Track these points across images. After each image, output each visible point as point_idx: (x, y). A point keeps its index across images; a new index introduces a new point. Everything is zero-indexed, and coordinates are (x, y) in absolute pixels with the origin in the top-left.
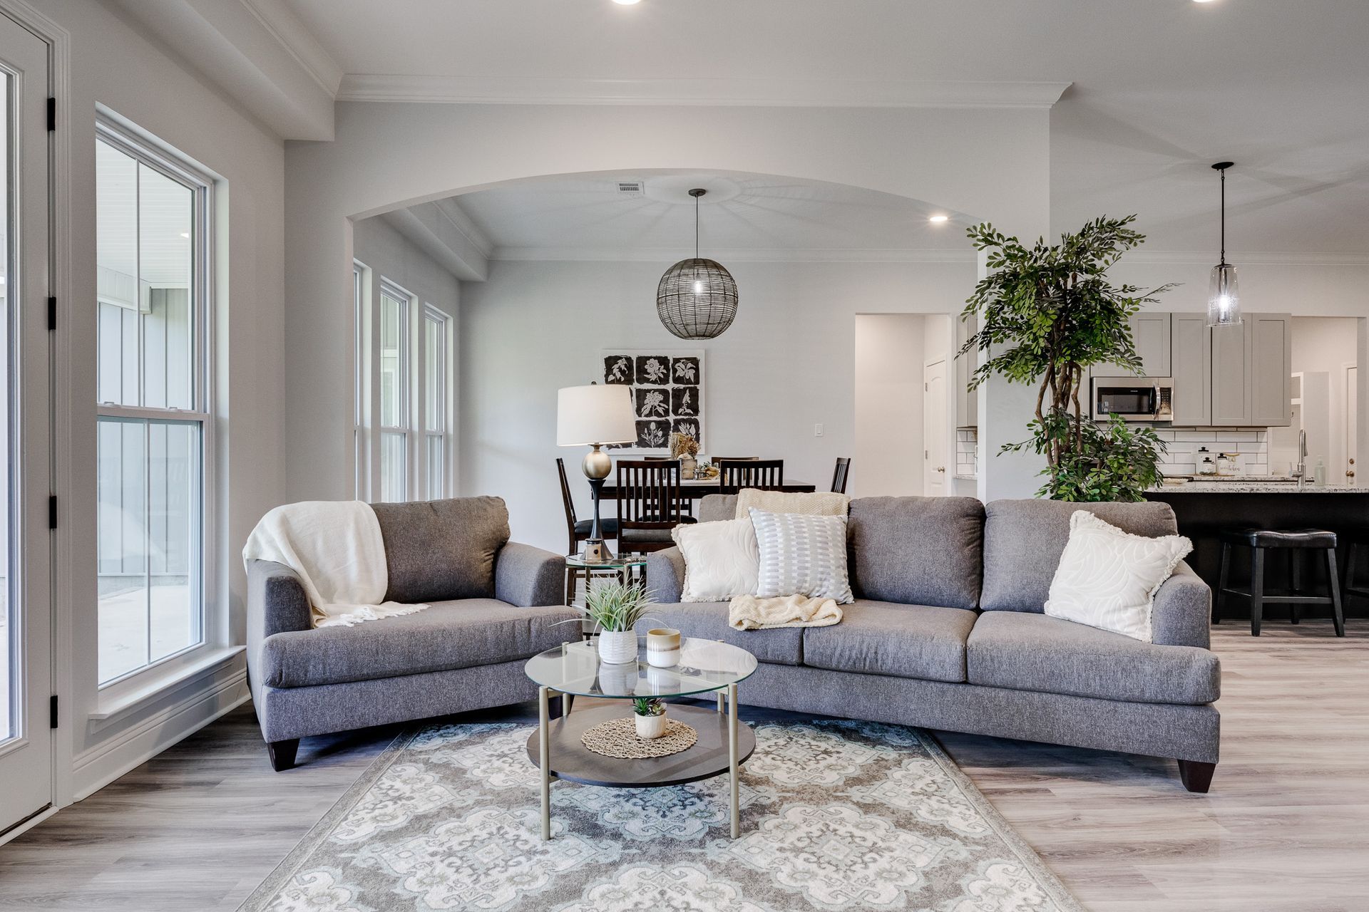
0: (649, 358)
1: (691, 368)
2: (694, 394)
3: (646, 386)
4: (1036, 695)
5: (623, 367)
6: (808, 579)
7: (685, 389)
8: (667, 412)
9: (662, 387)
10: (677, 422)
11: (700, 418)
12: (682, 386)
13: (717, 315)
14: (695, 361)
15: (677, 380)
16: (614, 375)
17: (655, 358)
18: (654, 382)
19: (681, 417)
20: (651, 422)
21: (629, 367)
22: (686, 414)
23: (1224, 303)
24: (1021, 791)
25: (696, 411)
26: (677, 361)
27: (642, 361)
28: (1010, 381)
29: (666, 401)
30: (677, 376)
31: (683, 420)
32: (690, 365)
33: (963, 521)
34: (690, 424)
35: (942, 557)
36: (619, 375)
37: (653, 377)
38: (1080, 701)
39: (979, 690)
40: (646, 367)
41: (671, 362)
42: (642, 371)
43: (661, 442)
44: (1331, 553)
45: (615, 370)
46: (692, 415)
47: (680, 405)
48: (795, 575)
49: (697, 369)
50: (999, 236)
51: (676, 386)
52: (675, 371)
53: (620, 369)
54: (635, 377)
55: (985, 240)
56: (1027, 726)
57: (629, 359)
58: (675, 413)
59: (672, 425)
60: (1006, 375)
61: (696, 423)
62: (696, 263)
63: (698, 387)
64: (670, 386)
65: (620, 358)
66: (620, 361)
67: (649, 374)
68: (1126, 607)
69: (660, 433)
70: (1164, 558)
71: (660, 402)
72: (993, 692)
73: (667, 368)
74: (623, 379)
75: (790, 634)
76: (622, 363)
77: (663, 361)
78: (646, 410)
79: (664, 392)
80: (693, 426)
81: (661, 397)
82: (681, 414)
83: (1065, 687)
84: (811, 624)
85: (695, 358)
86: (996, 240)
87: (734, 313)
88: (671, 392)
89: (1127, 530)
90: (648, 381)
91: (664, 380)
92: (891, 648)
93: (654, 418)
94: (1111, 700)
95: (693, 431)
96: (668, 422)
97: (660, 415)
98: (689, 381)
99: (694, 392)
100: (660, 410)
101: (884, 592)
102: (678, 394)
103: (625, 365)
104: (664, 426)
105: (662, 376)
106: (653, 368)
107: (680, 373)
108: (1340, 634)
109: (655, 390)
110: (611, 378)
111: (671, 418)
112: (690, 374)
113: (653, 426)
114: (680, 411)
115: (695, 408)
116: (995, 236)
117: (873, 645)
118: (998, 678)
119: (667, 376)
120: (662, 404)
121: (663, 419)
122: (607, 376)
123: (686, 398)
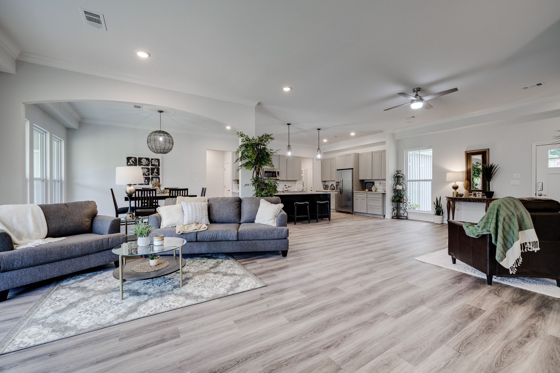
0: (143, 158)
1: (157, 162)
2: (158, 170)
3: (141, 166)
4: (253, 241)
5: (133, 161)
6: (198, 219)
7: (155, 168)
8: (149, 174)
9: (147, 167)
10: (152, 178)
11: (160, 176)
12: (154, 167)
13: (167, 147)
14: (158, 160)
15: (152, 165)
16: (130, 163)
17: (145, 158)
18: (144, 165)
19: (154, 176)
21: (136, 160)
22: (155, 175)
23: (289, 154)
24: (250, 263)
25: (159, 174)
26: (152, 159)
27: (140, 159)
28: (246, 169)
29: (148, 171)
30: (152, 164)
31: (155, 177)
32: (157, 161)
33: (236, 203)
34: (157, 178)
35: (232, 211)
36: (132, 163)
37: (144, 164)
38: (262, 241)
39: (241, 242)
40: (141, 161)
41: (150, 160)
43: (147, 183)
44: (308, 206)
45: (130, 161)
46: (157, 176)
47: (154, 173)
48: (194, 218)
49: (159, 162)
50: (244, 135)
51: (152, 167)
52: (152, 162)
53: (132, 161)
54: (138, 164)
55: (241, 135)
56: (251, 248)
57: (135, 158)
58: (152, 175)
59: (151, 178)
60: (246, 168)
62: (160, 132)
63: (159, 167)
64: (150, 167)
65: (132, 158)
66: (132, 159)
67: (142, 163)
68: (271, 220)
69: (147, 181)
70: (279, 208)
71: (147, 171)
72: (244, 242)
73: (149, 161)
74: (133, 164)
75: (193, 234)
77: (148, 159)
79: (148, 169)
80: (158, 179)
81: (147, 170)
82: (154, 175)
83: (259, 238)
84: (199, 230)
85: (158, 159)
86: (243, 136)
87: (172, 147)
88: (150, 169)
89: (271, 203)
91: (148, 165)
92: (220, 234)
94: (268, 240)
95: (158, 180)
96: (149, 178)
97: (146, 175)
98: (156, 166)
99: (158, 169)
100: (147, 174)
101: (217, 221)
102: (153, 169)
103: (134, 160)
104: (148, 179)
105: (147, 164)
106: (144, 161)
108: (309, 223)
109: (145, 168)
111: (150, 176)
112: (157, 164)
114: (153, 174)
115: (158, 173)
116: (243, 135)
117: (216, 234)
118: (245, 238)
120: (147, 172)
121: (148, 176)
122: (127, 163)
123: (155, 171)
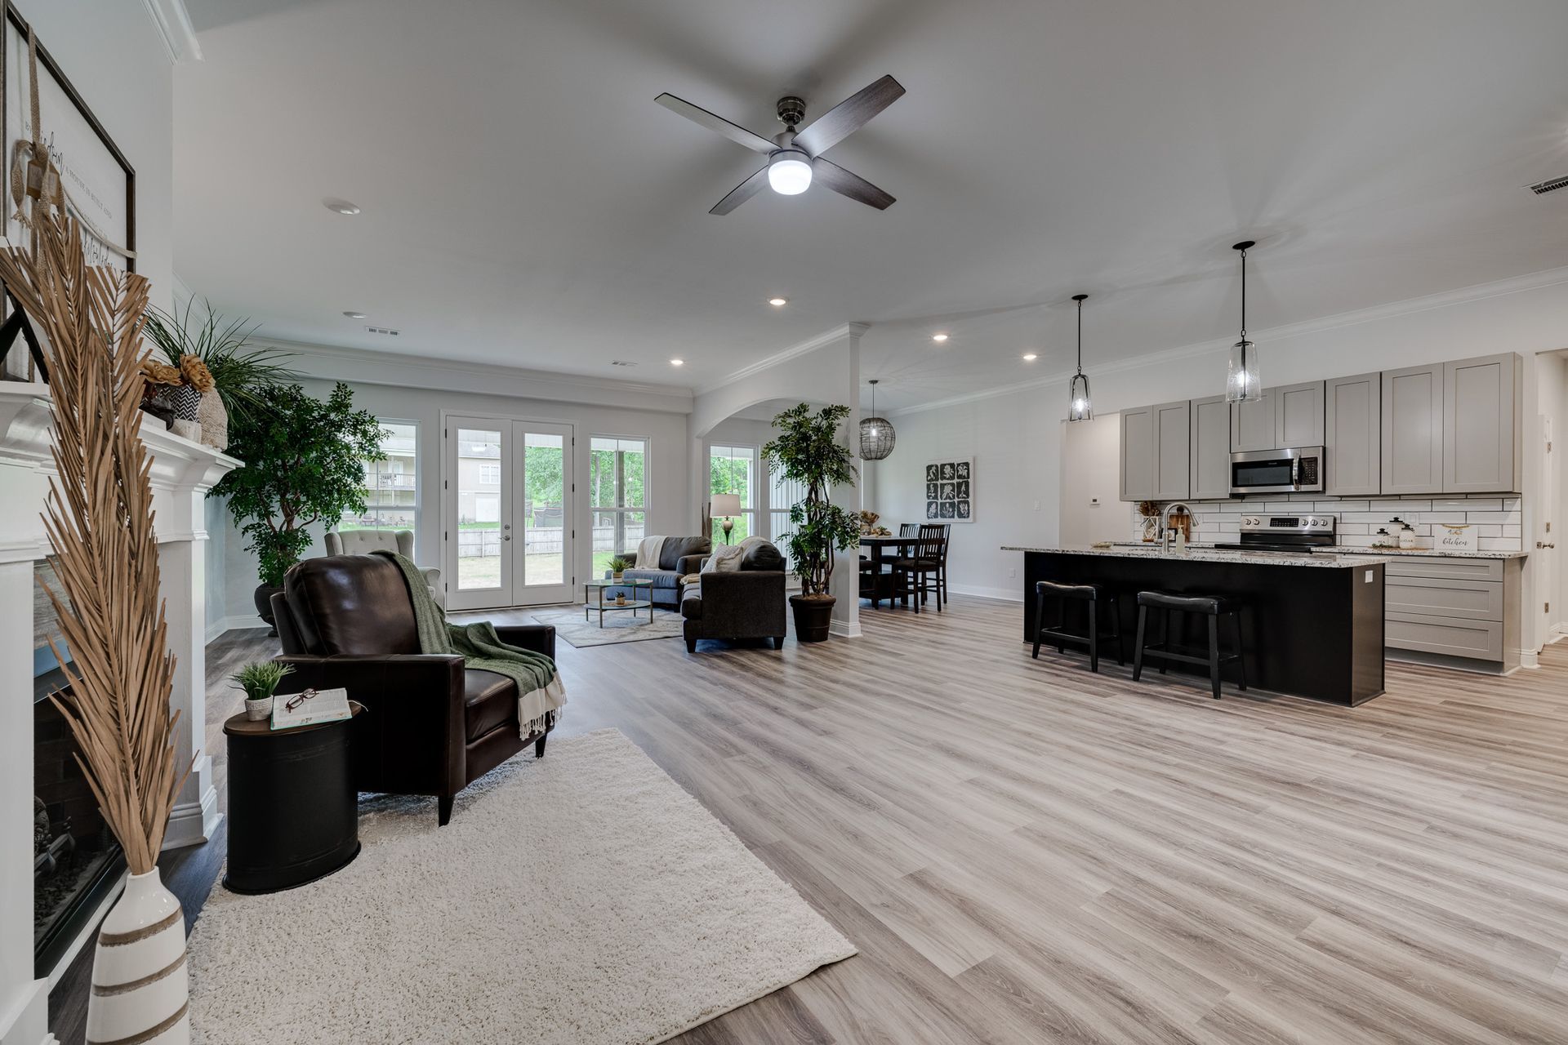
0: (945, 465)
1: (965, 469)
2: (967, 484)
3: (945, 481)
5: (934, 471)
7: (963, 482)
8: (954, 497)
9: (951, 481)
10: (959, 502)
11: (970, 500)
12: (961, 481)
14: (967, 464)
15: (959, 477)
16: (930, 476)
17: (948, 464)
18: (948, 479)
19: (961, 499)
20: (946, 503)
21: (937, 470)
22: (963, 498)
25: (968, 496)
26: (959, 465)
27: (943, 466)
29: (953, 490)
31: (962, 502)
32: (965, 467)
34: (965, 504)
36: (932, 476)
37: (948, 476)
40: (944, 470)
41: (956, 466)
42: (943, 473)
43: (951, 515)
45: (931, 474)
46: (966, 498)
47: (960, 492)
49: (968, 470)
51: (958, 480)
52: (958, 471)
53: (933, 473)
54: (939, 477)
57: (937, 466)
58: (958, 497)
59: (957, 504)
61: (968, 503)
62: (874, 419)
63: (969, 480)
64: (955, 481)
65: (933, 466)
67: (946, 474)
69: (951, 510)
73: (954, 470)
74: (934, 478)
76: (934, 469)
77: (952, 465)
78: (944, 496)
79: (953, 485)
81: (951, 488)
88: (956, 485)
90: (945, 478)
91: (952, 478)
93: (948, 500)
95: (967, 508)
96: (954, 503)
97: (950, 498)
98: (964, 477)
100: (951, 495)
102: (960, 485)
104: (953, 505)
105: (951, 475)
106: (948, 470)
107: (960, 473)
109: (948, 484)
110: (929, 478)
111: (956, 500)
112: (965, 473)
113: (947, 505)
114: (961, 495)
115: (967, 493)
119: (954, 474)
120: (952, 492)
121: (953, 501)
123: (963, 488)
